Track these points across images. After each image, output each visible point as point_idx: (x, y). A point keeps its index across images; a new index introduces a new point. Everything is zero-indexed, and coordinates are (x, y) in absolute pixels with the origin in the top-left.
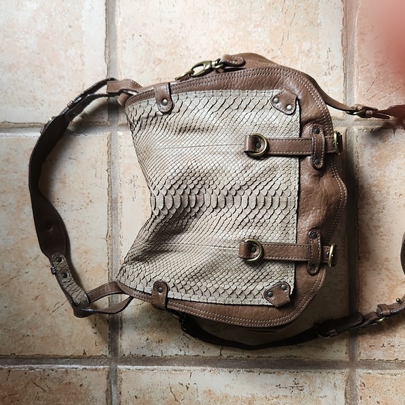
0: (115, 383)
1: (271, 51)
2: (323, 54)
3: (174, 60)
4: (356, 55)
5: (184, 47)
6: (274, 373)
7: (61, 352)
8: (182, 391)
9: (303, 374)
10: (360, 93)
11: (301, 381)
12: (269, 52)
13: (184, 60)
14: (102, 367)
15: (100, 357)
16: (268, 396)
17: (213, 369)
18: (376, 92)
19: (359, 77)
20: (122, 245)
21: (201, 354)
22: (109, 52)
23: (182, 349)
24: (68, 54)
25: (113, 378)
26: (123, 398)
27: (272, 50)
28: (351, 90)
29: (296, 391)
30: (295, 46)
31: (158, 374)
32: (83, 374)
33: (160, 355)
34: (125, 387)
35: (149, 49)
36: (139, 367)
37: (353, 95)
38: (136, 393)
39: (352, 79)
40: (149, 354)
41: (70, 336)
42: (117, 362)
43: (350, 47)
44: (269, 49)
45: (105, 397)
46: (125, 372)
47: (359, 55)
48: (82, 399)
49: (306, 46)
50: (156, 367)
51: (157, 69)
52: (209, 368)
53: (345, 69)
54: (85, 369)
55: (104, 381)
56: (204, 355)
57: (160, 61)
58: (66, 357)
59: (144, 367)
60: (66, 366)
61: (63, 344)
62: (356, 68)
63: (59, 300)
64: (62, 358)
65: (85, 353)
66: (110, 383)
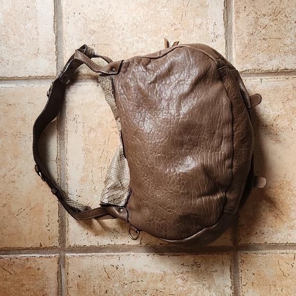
0: (64, 267)
1: (173, 25)
2: (211, 26)
3: (104, 31)
4: (234, 28)
5: (111, 22)
6: (180, 255)
7: (23, 245)
8: (113, 271)
9: (200, 255)
10: (237, 54)
11: (199, 261)
12: (172, 25)
13: (112, 31)
14: (54, 255)
15: (52, 248)
16: (176, 272)
17: (136, 254)
18: (248, 53)
19: (236, 43)
20: (68, 166)
21: (127, 243)
22: (57, 26)
23: (113, 240)
24: (26, 27)
25: (62, 263)
26: (70, 278)
27: (175, 24)
28: (231, 52)
29: (195, 268)
30: (190, 21)
31: (96, 259)
32: (40, 261)
33: (97, 245)
34: (71, 269)
35: (86, 23)
36: (81, 254)
37: (232, 55)
38: (80, 274)
39: (231, 44)
40: (88, 244)
41: (30, 233)
42: (65, 251)
43: (229, 22)
44: (172, 23)
45: (56, 277)
46: (71, 258)
47: (236, 28)
48: (39, 279)
49: (198, 21)
50: (94, 254)
51: (92, 38)
52: (132, 253)
53: (226, 38)
54: (42, 257)
55: (56, 265)
56: (128, 244)
57: (94, 32)
58: (27, 249)
59: (85, 254)
60: (27, 255)
61: (25, 239)
62: (234, 37)
63: (21, 207)
64: (24, 249)
65: (41, 245)
66: (60, 267)
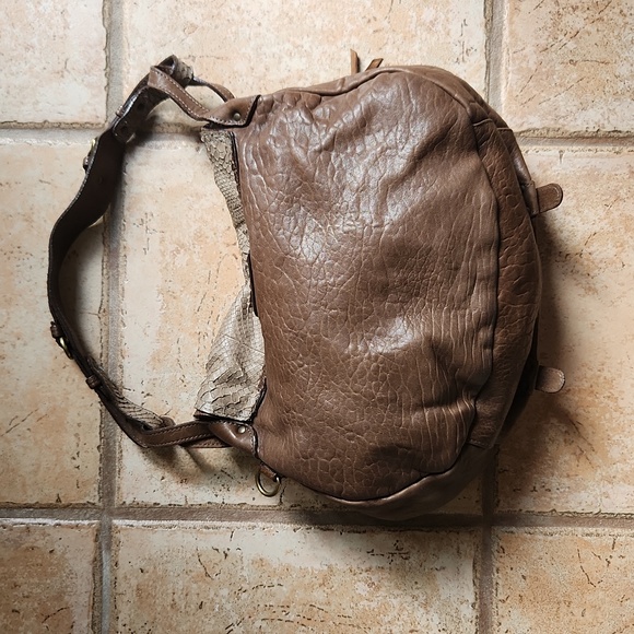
0: (109, 548)
1: (372, 20)
2: (455, 27)
3: (216, 27)
4: (506, 33)
5: (234, 7)
6: (364, 532)
7: (19, 499)
8: (217, 561)
9: (409, 533)
10: (510, 92)
11: (406, 545)
12: (369, 21)
13: (234, 29)
14: (86, 522)
15: (84, 506)
16: (354, 567)
17: (268, 525)
18: (535, 92)
19: (510, 68)
20: (124, 325)
21: (250, 502)
22: (111, 9)
23: (219, 493)
24: (41, 8)
25: (105, 540)
26: (120, 573)
27: (375, 19)
28: (497, 87)
29: (398, 561)
30: (410, 13)
31: (179, 533)
32: (56, 535)
33: (183, 503)
34: (124, 554)
35: (176, 7)
36: (147, 523)
37: (499, 96)
38: (143, 565)
39: (498, 71)
40: (164, 502)
41: (36, 472)
42: (112, 514)
43: (496, 19)
44: (370, 17)
45: (91, 570)
46: (126, 529)
47: (512, 33)
48: (53, 574)
49: (428, 14)
50: (176, 522)
51: (189, 41)
52: (261, 524)
53: (488, 55)
54: (60, 525)
55: (91, 545)
56: (254, 503)
57: (194, 27)
58: (28, 506)
59: (156, 523)
60: (27, 521)
61: (24, 485)
62: (504, 54)
63: (18, 413)
64: (20, 507)
65: (59, 500)
66: (100, 548)
